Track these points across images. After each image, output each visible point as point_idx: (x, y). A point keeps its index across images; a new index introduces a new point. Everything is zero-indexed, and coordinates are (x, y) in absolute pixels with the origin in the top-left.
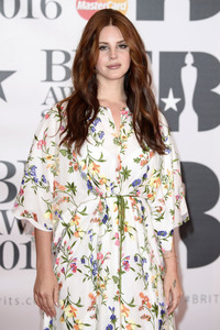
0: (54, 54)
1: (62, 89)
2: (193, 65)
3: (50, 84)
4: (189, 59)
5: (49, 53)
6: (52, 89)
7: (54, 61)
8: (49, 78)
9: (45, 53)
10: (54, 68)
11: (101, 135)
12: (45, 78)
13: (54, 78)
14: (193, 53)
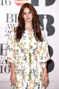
0: (9, 15)
1: (11, 24)
2: (46, 18)
3: (8, 23)
4: (45, 17)
5: (8, 15)
6: (8, 24)
7: (9, 17)
8: (7, 21)
9: (6, 15)
10: (9, 19)
11: (25, 37)
12: (6, 21)
13: (9, 21)
14: (46, 15)
